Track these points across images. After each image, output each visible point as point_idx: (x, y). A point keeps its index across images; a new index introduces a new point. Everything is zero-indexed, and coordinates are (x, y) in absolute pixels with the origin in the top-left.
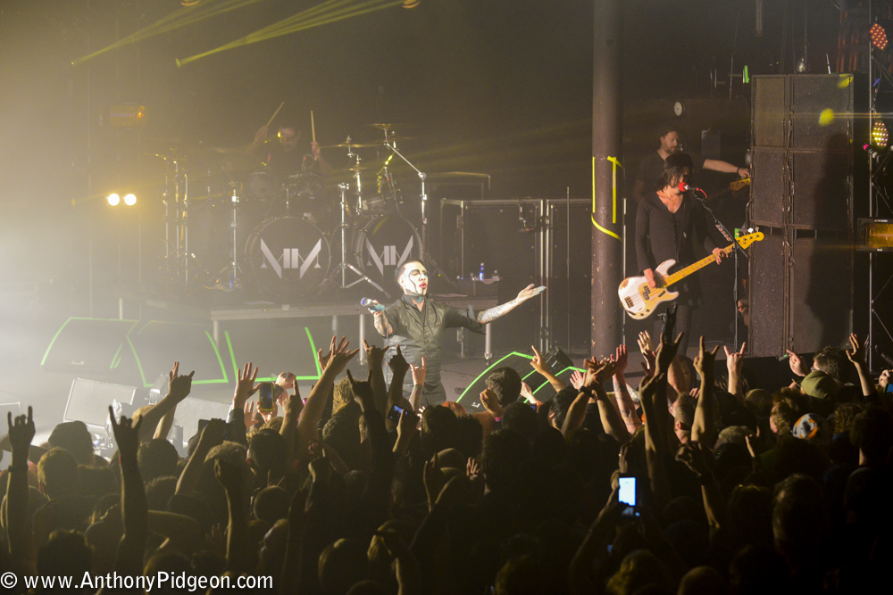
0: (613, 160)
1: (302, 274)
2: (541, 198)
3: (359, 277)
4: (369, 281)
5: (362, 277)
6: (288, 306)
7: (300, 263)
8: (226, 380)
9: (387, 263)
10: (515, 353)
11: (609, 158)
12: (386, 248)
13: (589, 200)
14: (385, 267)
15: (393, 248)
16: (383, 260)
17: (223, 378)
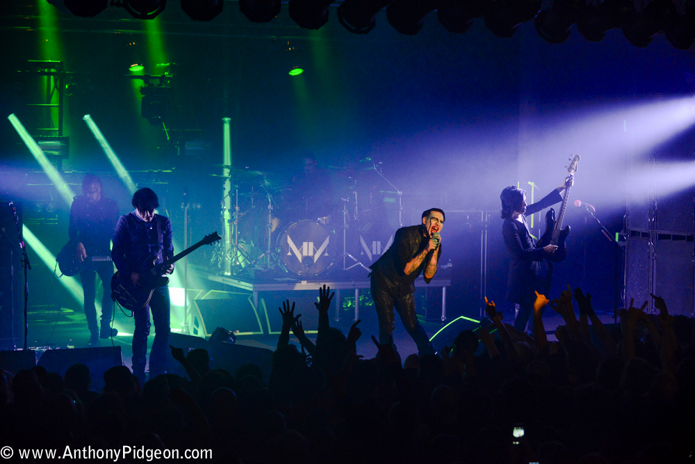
0: (532, 184)
1: (315, 260)
2: (482, 210)
3: (355, 263)
4: (362, 265)
5: (357, 262)
6: (306, 282)
7: (315, 252)
8: (262, 332)
9: (374, 253)
10: (462, 317)
11: (529, 183)
15: (379, 243)
16: (371, 251)
17: (260, 331)
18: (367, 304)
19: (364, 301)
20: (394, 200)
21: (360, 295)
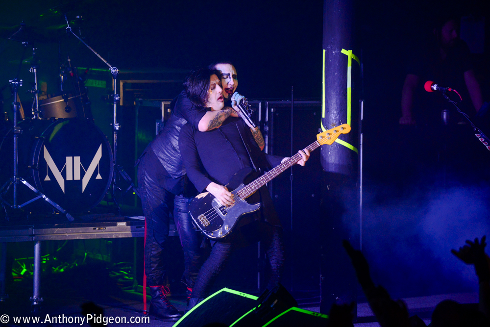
0: (349, 53)
2: (259, 100)
3: (34, 195)
4: (47, 199)
5: (38, 194)
9: (69, 177)
10: (226, 289)
11: (344, 51)
12: (69, 159)
13: (318, 102)
14: (67, 183)
15: (77, 159)
16: (64, 175)
18: (56, 269)
19: (50, 264)
20: (104, 82)
21: (42, 253)
